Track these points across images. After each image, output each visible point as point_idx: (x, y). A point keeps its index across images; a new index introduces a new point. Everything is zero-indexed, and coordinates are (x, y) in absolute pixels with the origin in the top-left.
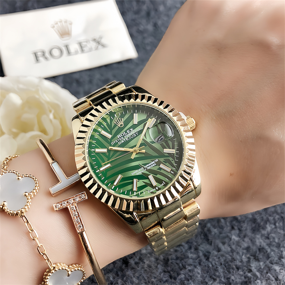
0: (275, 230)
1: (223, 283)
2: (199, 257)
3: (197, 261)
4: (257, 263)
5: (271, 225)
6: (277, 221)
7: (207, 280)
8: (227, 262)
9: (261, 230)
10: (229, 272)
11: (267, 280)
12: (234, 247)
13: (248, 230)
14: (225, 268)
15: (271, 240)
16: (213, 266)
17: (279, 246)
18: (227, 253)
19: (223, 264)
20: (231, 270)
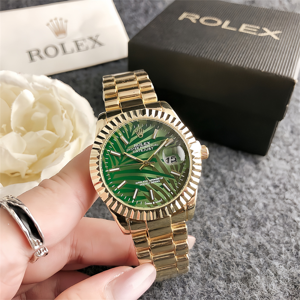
0: (275, 227)
1: (223, 279)
2: (199, 255)
3: (196, 259)
4: (256, 259)
5: (271, 222)
6: (277, 218)
7: (206, 277)
8: (227, 259)
9: (261, 227)
10: (229, 269)
11: (266, 276)
12: (233, 244)
13: (248, 228)
14: (225, 265)
15: (271, 237)
16: (212, 263)
17: (278, 243)
18: (227, 250)
19: (222, 261)
20: (231, 267)
